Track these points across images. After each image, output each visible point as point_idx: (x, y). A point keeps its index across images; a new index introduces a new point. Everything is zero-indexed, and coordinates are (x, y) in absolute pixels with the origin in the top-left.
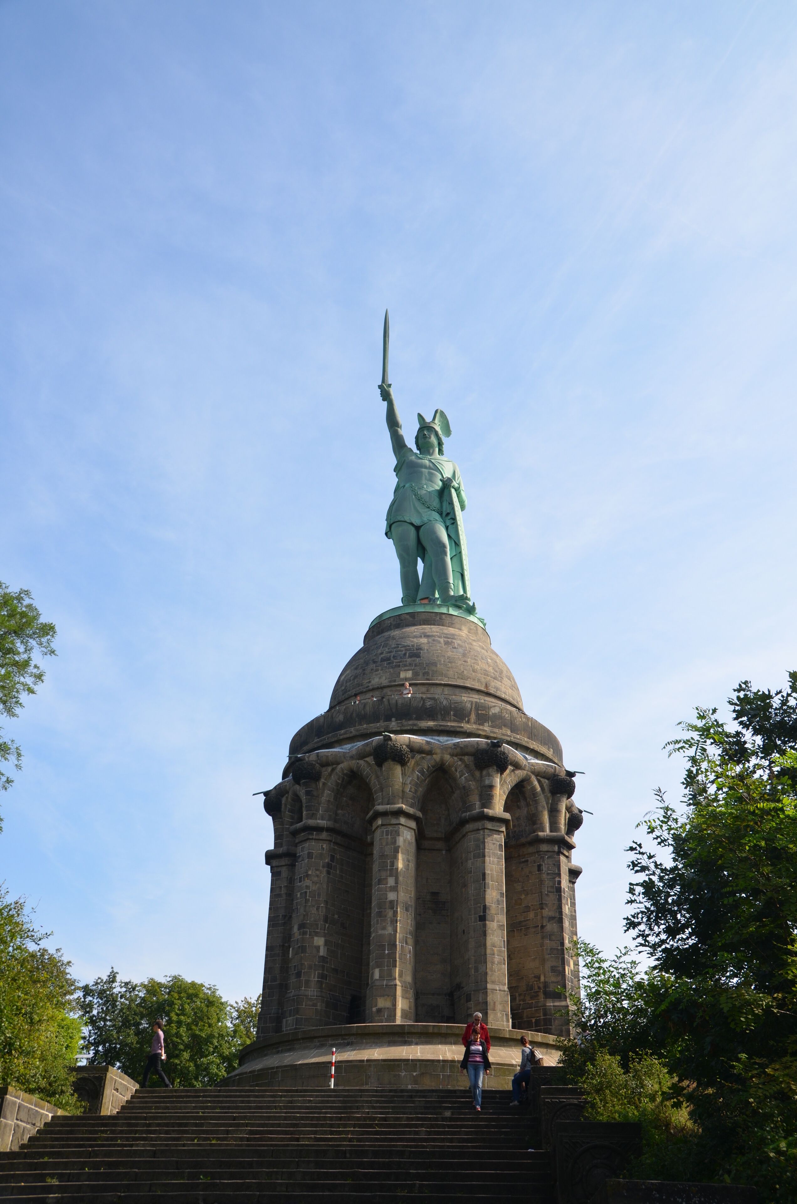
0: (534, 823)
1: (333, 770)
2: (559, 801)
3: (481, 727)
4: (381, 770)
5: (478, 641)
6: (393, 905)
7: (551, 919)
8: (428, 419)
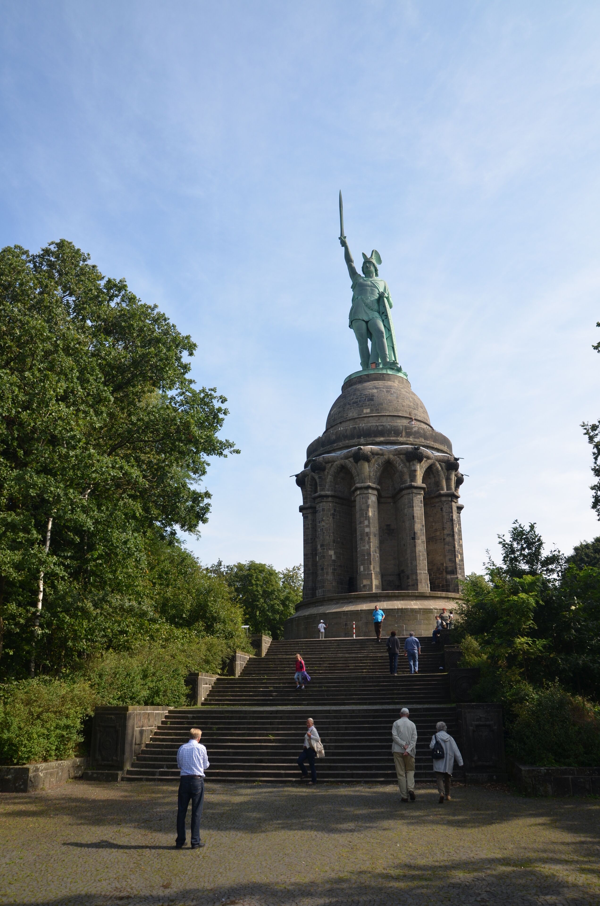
0: (438, 486)
1: (332, 465)
2: (451, 474)
3: (408, 439)
4: (357, 465)
5: (404, 388)
6: (368, 534)
7: (448, 535)
8: (369, 256)
